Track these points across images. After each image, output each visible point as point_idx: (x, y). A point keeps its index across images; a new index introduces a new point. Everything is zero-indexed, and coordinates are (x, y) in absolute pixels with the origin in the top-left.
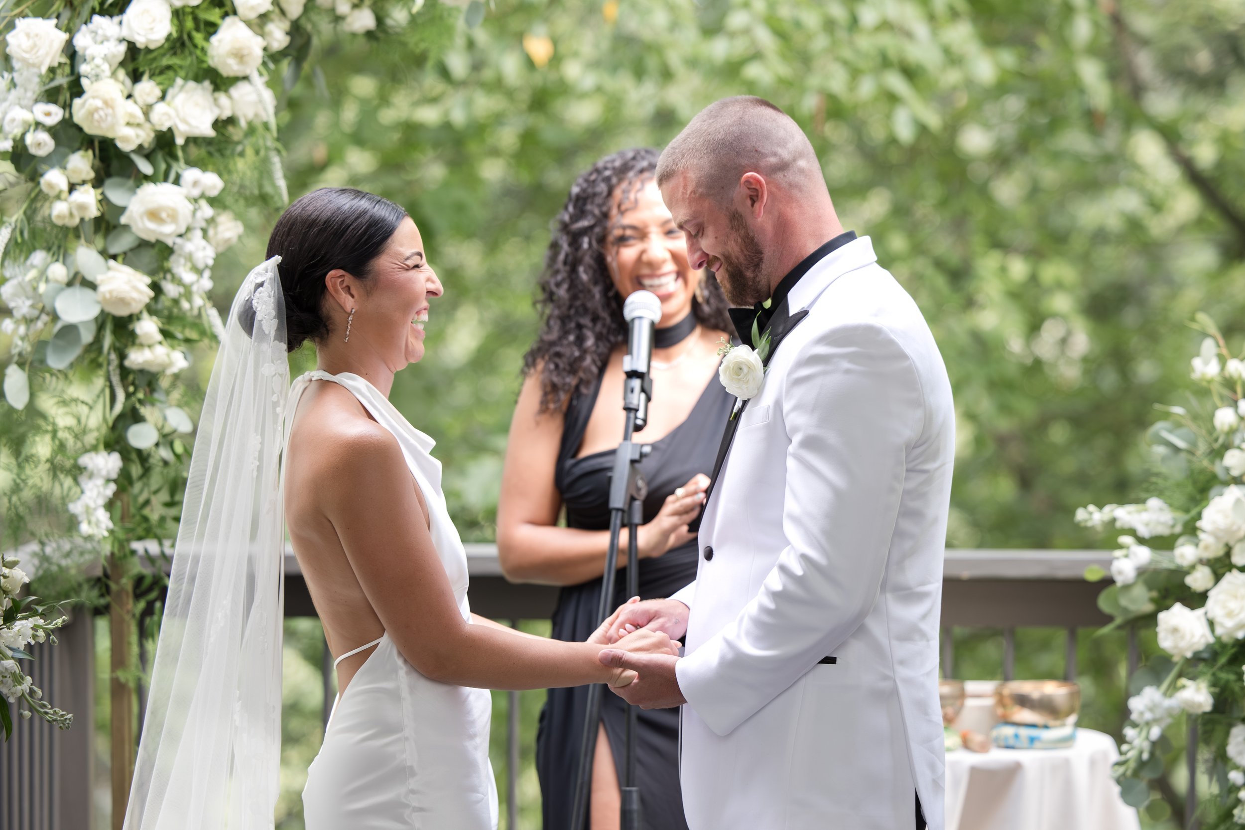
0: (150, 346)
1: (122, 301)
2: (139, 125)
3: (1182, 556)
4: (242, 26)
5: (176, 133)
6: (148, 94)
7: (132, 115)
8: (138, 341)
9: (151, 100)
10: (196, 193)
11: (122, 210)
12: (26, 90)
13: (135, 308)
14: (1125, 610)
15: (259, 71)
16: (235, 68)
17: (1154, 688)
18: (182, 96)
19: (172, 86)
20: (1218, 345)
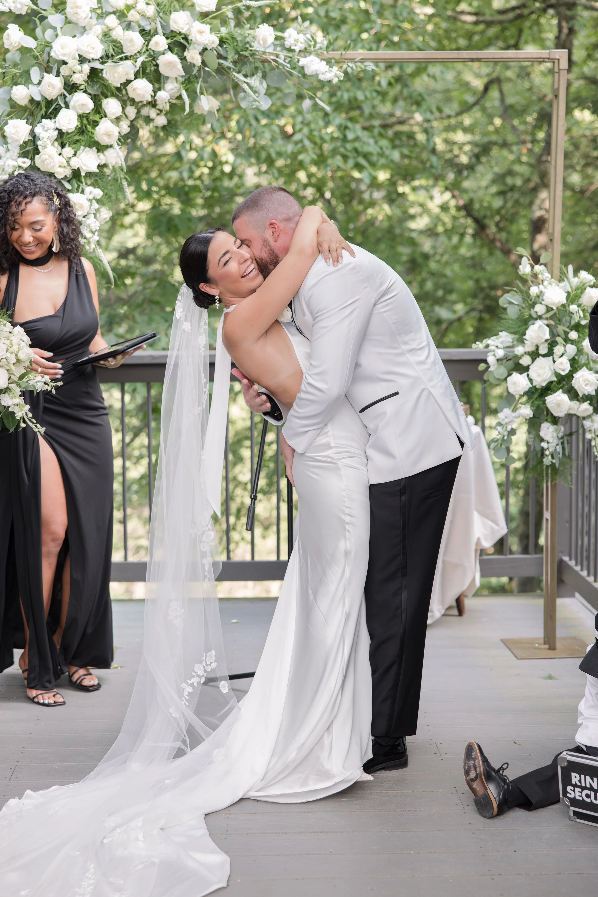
2: (65, 167)
3: (518, 351)
4: (109, 122)
5: (81, 170)
6: (69, 153)
7: (61, 163)
9: (70, 155)
10: (91, 197)
12: (14, 152)
15: (117, 143)
16: (107, 141)
17: (508, 409)
18: (83, 154)
19: (79, 150)
20: (529, 260)
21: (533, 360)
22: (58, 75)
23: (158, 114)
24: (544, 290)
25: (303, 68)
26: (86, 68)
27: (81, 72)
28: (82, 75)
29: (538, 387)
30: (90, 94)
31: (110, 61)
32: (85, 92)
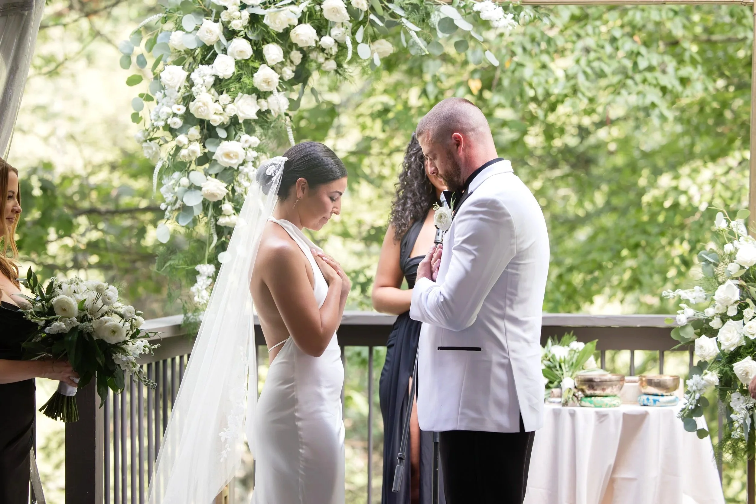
0: (229, 216)
1: (213, 195)
2: (221, 114)
3: (707, 312)
4: (269, 69)
5: (239, 118)
6: (225, 100)
7: (217, 109)
8: (223, 213)
9: (226, 103)
10: (247, 146)
11: (214, 153)
12: (171, 98)
13: (220, 198)
14: (683, 338)
15: (277, 89)
16: (266, 87)
17: (698, 375)
18: (241, 101)
19: (237, 96)
20: (725, 215)
21: (724, 322)
22: (216, 21)
23: (327, 59)
24: (738, 246)
25: (478, 13)
26: (246, 14)
27: (240, 18)
28: (241, 21)
29: (726, 351)
30: (250, 40)
31: (272, 6)
32: (246, 37)
